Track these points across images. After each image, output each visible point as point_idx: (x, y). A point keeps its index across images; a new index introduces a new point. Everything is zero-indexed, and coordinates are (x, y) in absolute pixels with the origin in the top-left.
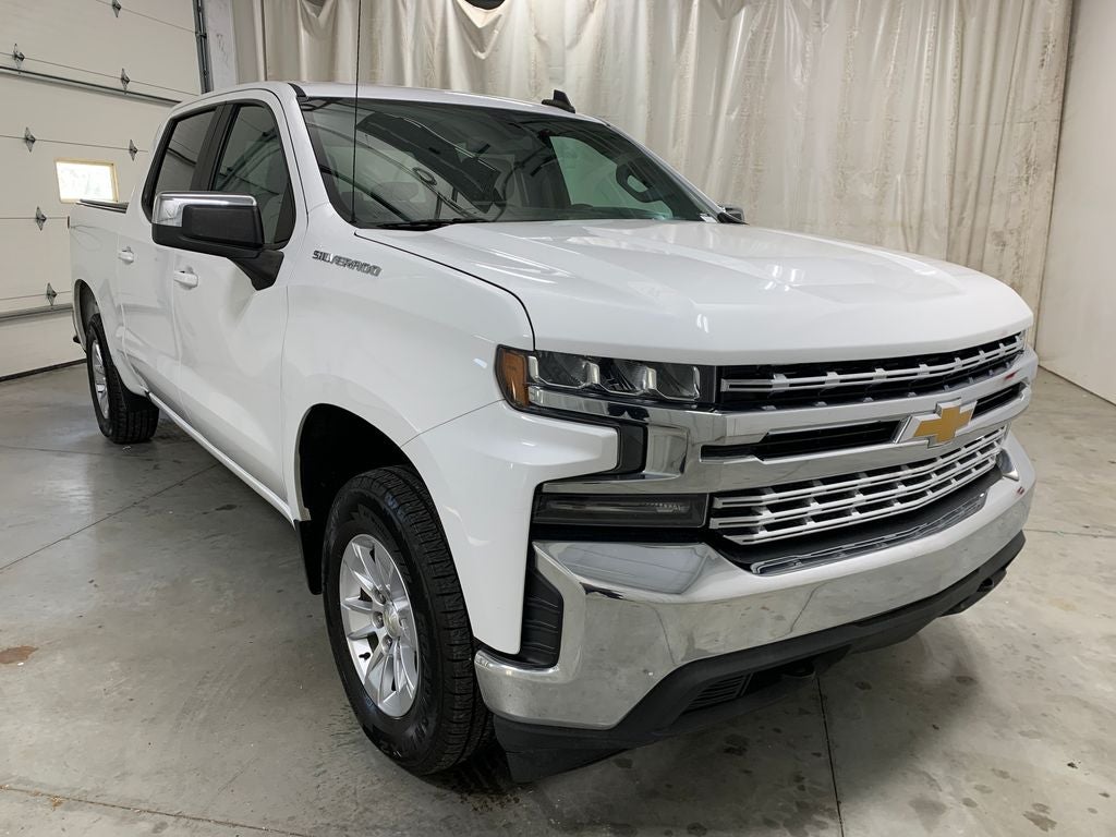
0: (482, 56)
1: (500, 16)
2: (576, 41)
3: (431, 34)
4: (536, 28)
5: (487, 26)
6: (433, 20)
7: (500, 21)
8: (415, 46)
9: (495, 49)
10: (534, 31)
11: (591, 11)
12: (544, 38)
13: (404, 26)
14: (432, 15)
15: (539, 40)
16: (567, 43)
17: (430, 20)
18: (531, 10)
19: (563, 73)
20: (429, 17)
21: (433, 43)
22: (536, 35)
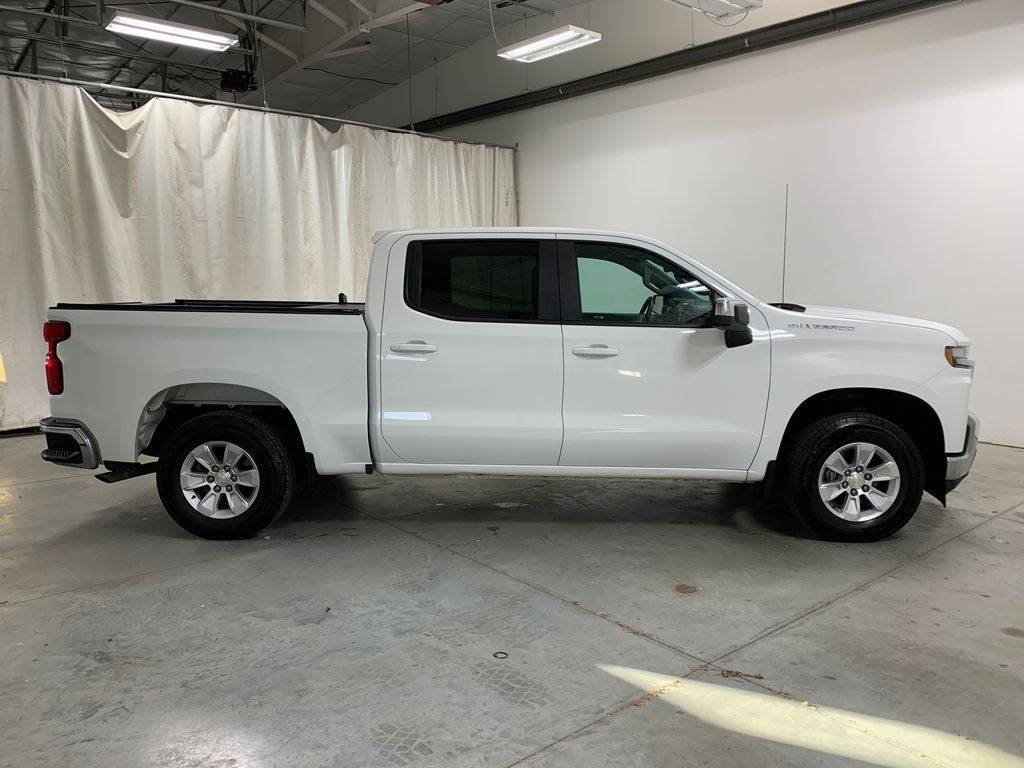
0: (125, 155)
1: (142, 122)
2: (212, 153)
3: (61, 128)
4: (175, 137)
5: (130, 130)
6: (63, 114)
7: (142, 126)
8: (42, 137)
9: (138, 151)
10: (172, 139)
11: (224, 130)
12: (183, 146)
13: (26, 115)
14: (61, 107)
15: (178, 147)
16: (203, 154)
17: (58, 114)
18: (168, 120)
19: (202, 178)
20: (56, 109)
21: (64, 137)
22: (175, 143)
